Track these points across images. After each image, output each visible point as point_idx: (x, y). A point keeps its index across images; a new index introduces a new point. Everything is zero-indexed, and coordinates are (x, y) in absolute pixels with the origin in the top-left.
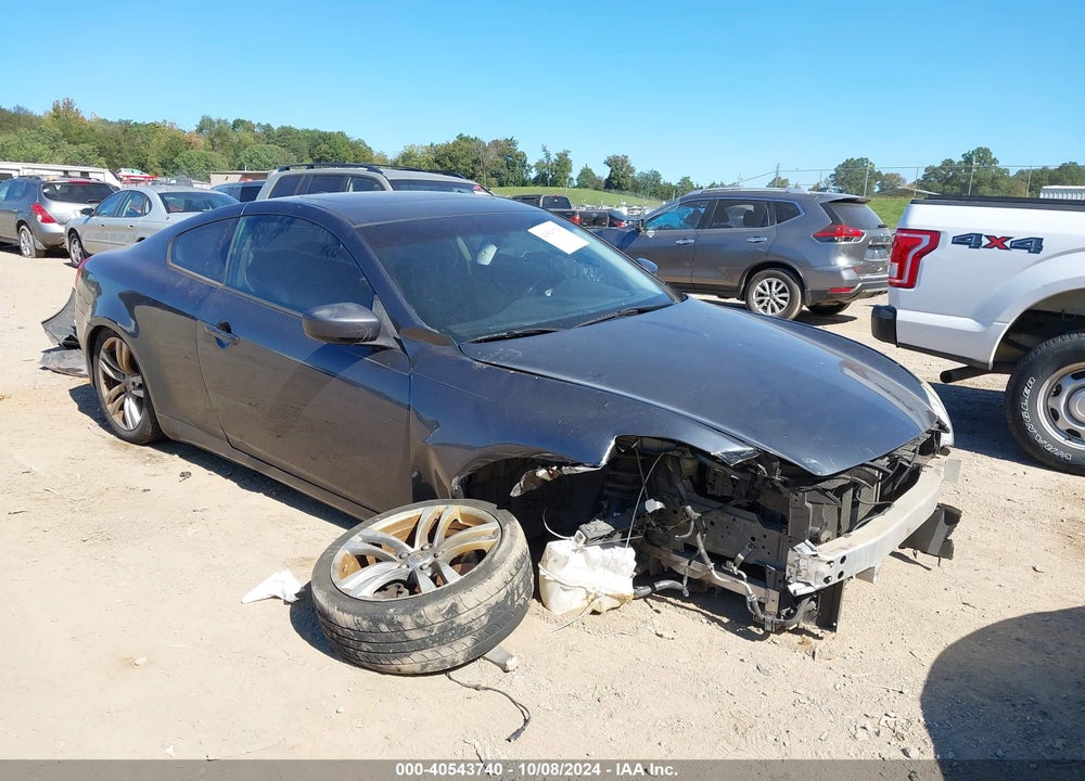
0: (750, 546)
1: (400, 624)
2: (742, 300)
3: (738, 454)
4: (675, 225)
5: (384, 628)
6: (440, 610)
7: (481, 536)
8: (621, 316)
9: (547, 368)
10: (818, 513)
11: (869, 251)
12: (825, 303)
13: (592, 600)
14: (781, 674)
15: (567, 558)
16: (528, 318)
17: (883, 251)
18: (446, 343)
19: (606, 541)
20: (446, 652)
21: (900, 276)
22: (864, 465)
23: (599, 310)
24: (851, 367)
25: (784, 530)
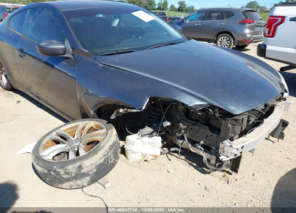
0: (205, 139)
1: (59, 172)
2: (215, 43)
3: (200, 105)
4: (195, 19)
5: (52, 173)
6: (74, 167)
7: (97, 135)
8: (164, 46)
9: (127, 67)
10: (233, 129)
11: (256, 28)
12: (241, 45)
13: (145, 157)
14: (214, 191)
15: (134, 142)
16: (127, 46)
17: (261, 28)
18: (90, 56)
19: (151, 135)
20: (79, 182)
21: (269, 33)
22: (253, 110)
23: (155, 43)
24: (250, 65)
25: (219, 135)
